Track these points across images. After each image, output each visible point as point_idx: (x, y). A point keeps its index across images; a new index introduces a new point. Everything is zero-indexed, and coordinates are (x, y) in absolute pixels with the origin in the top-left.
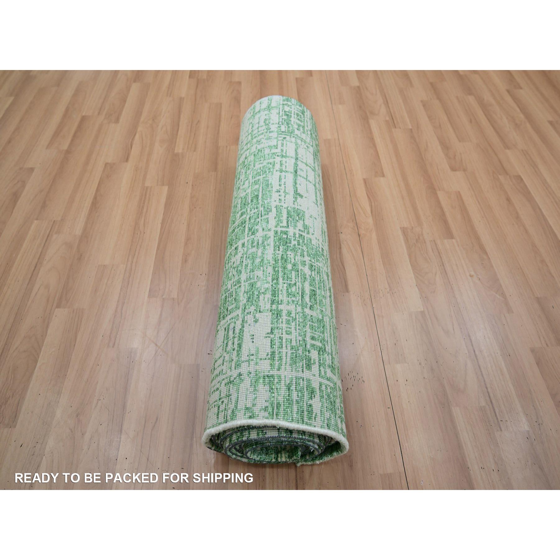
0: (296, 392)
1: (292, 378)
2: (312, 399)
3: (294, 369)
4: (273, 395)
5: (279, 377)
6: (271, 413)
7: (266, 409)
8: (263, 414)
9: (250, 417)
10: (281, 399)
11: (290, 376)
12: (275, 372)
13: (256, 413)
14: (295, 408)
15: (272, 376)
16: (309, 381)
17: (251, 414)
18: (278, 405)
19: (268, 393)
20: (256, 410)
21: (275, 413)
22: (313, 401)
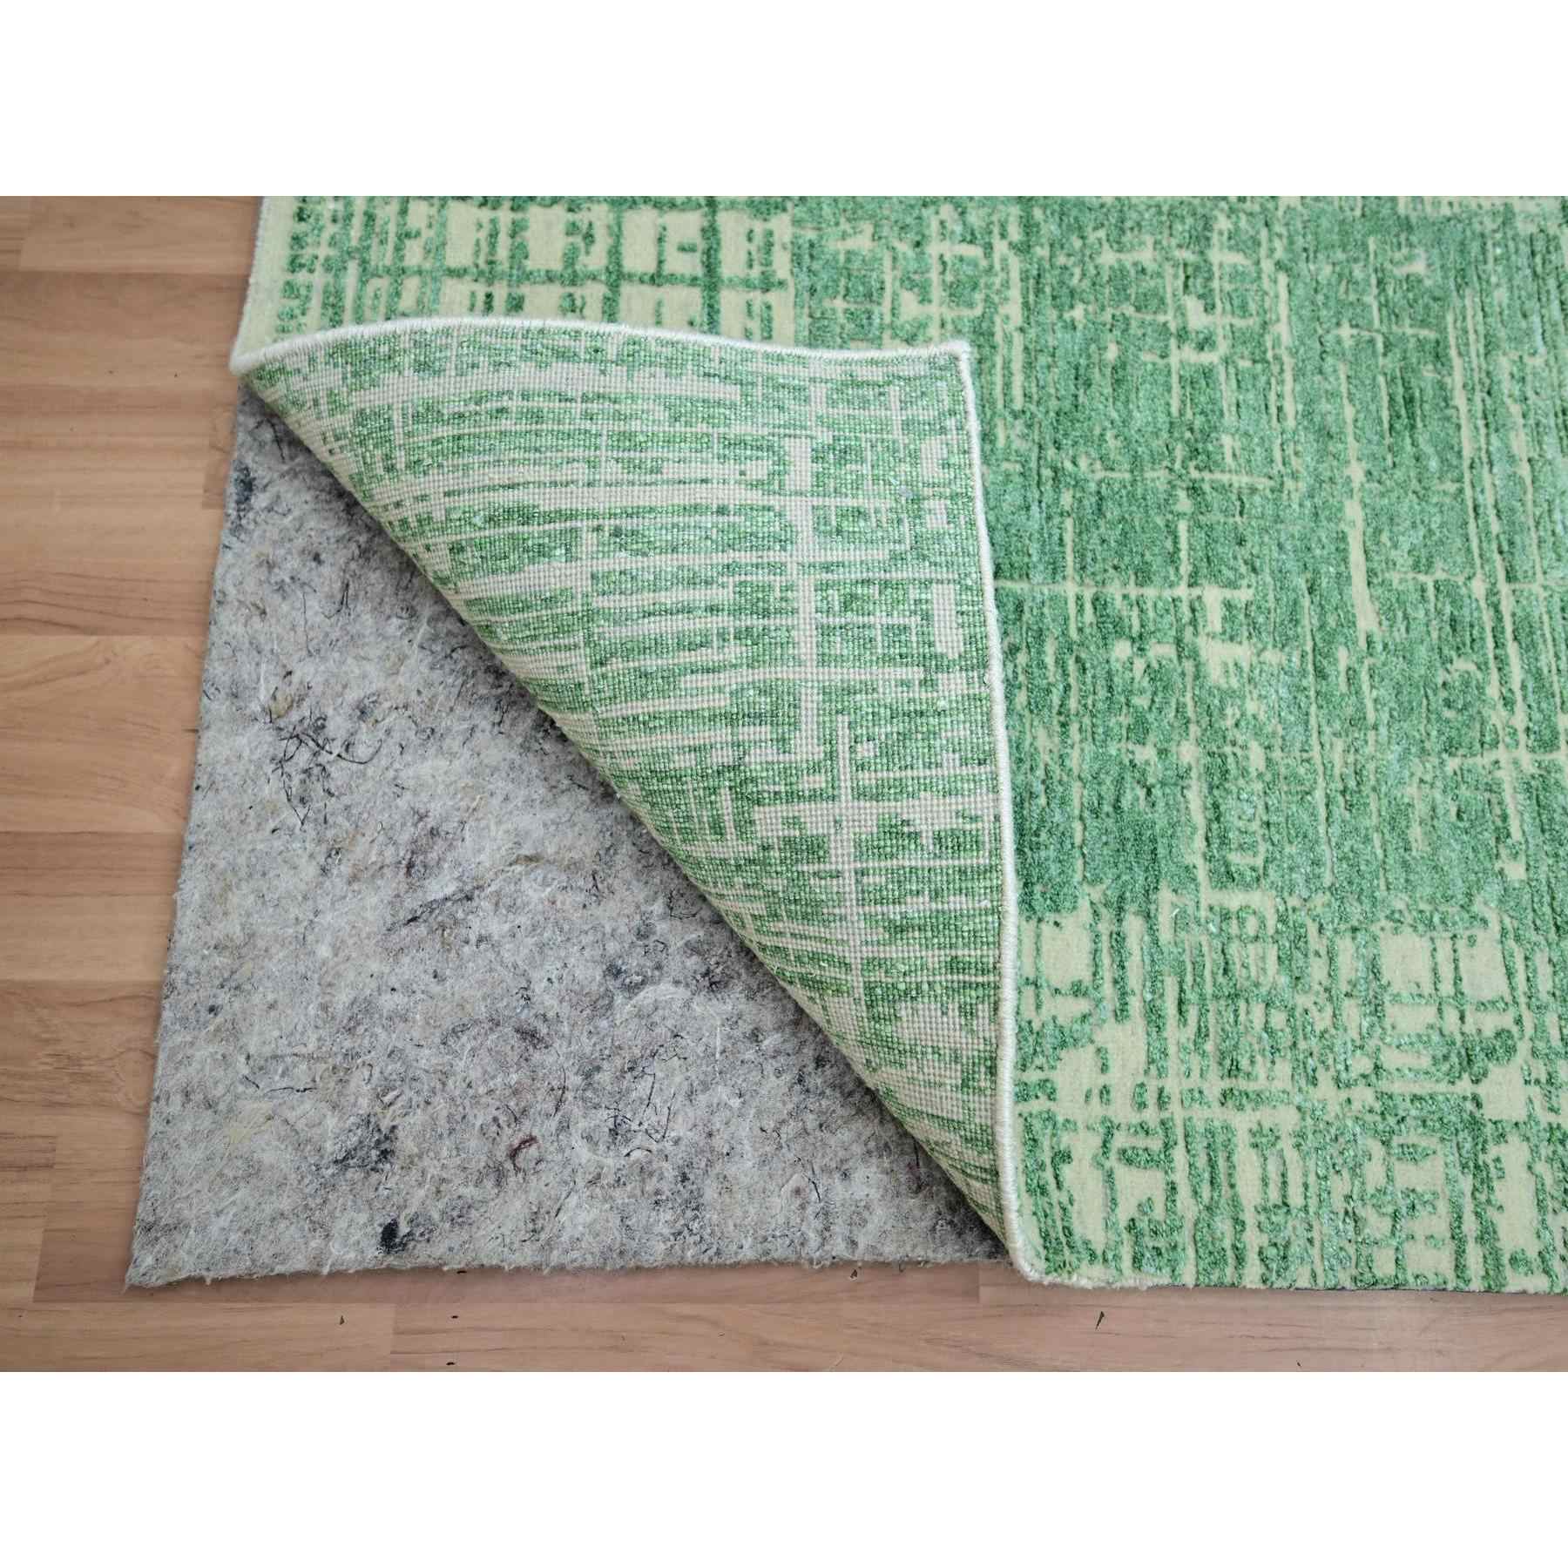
0: (909, 899)
1: (868, 917)
2: (917, 835)
3: (837, 911)
4: (925, 987)
5: (871, 963)
6: (980, 992)
7: (968, 1012)
8: (982, 1023)
9: (993, 1071)
10: (935, 958)
11: (862, 925)
12: (856, 981)
13: (982, 1047)
14: (956, 903)
15: (869, 988)
16: (863, 849)
17: (983, 1069)
18: (954, 965)
19: (920, 1006)
20: (972, 1048)
21: (980, 979)
22: (924, 827)
